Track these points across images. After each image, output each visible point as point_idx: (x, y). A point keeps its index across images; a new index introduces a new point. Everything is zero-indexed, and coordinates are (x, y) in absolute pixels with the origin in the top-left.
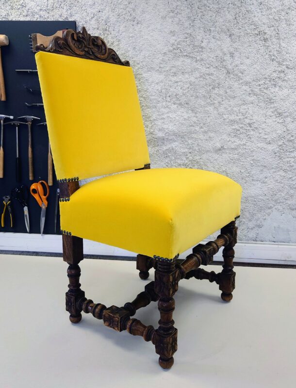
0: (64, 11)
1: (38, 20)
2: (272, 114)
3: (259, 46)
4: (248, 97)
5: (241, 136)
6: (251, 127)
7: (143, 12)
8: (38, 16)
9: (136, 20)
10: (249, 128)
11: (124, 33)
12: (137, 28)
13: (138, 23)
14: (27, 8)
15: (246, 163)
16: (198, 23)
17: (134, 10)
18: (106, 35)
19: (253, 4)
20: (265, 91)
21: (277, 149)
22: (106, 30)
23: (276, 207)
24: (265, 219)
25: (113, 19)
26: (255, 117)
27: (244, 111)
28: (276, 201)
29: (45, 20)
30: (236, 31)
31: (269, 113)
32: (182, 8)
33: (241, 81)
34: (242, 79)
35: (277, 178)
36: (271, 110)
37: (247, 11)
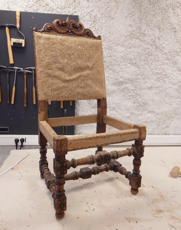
0: (71, 9)
1: (56, 13)
2: (176, 70)
3: (172, 35)
4: (165, 61)
5: (161, 81)
6: (166, 76)
7: (115, 13)
8: (55, 11)
9: (111, 17)
10: (165, 77)
11: (105, 24)
12: (111, 22)
13: (112, 19)
14: (49, 6)
15: (162, 95)
16: (143, 21)
17: (110, 12)
18: (94, 25)
19: (171, 13)
20: (173, 58)
21: (178, 88)
22: (95, 21)
23: (176, 117)
24: (170, 123)
25: (99, 16)
26: (168, 71)
27: (163, 68)
28: (176, 114)
29: (60, 14)
30: (162, 26)
31: (175, 69)
32: (136, 13)
33: (162, 53)
34: (163, 52)
35: (177, 102)
36: (176, 68)
37: (168, 16)
